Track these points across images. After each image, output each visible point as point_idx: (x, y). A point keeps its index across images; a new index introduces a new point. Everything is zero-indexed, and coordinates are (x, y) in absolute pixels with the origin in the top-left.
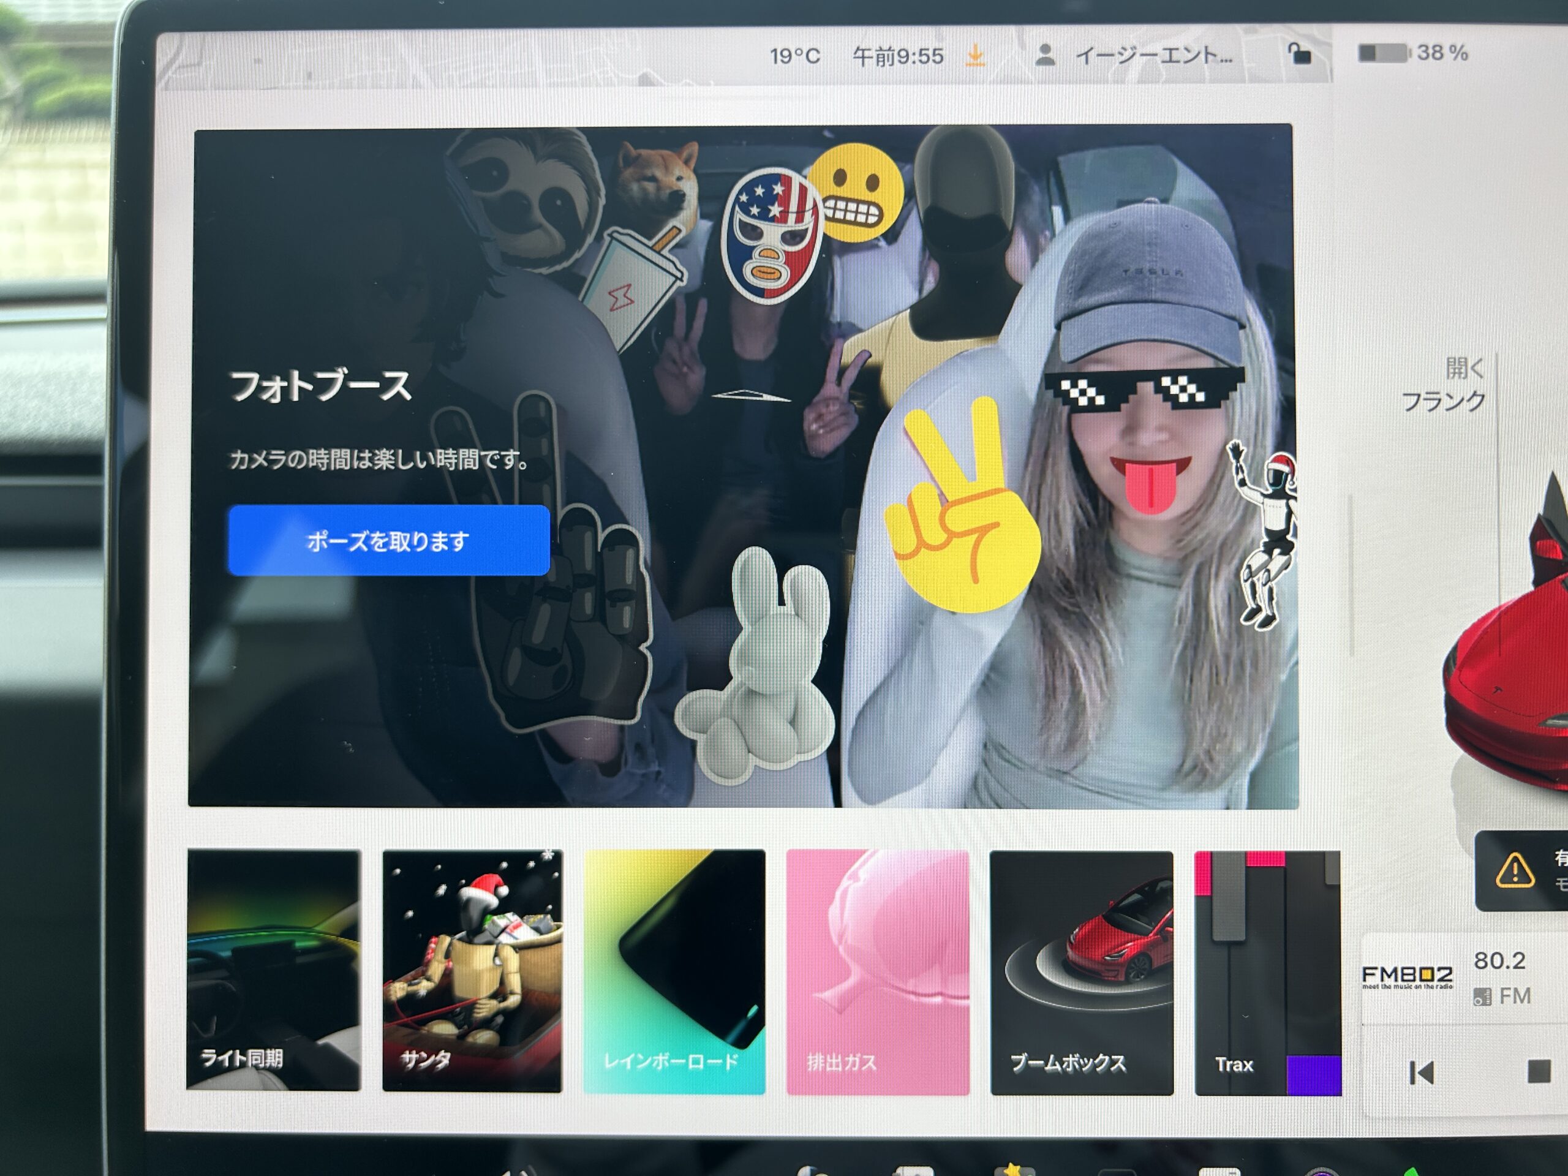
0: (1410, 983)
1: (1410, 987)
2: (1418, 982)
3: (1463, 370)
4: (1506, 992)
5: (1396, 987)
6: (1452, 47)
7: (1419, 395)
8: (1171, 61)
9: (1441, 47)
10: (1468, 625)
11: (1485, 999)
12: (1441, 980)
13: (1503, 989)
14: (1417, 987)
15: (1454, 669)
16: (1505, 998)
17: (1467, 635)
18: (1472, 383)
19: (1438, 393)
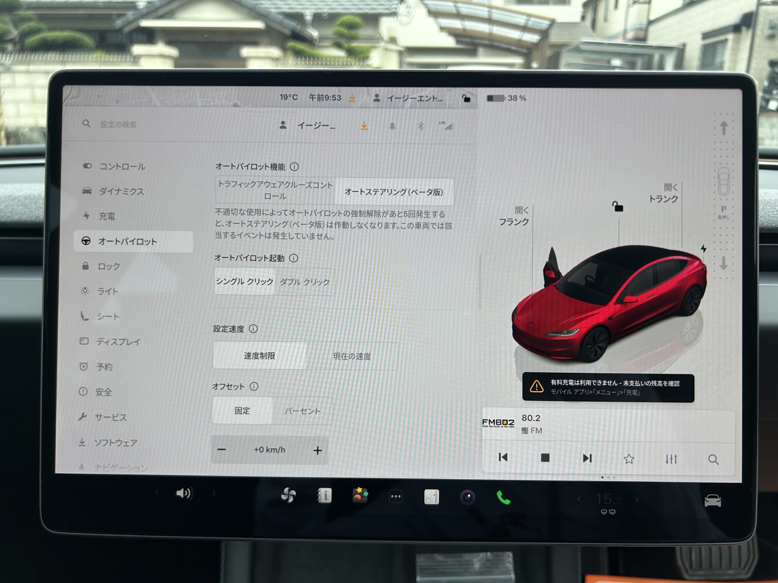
0: (499, 425)
1: (499, 427)
2: (502, 425)
3: (521, 211)
4: (533, 429)
5: (494, 426)
6: (521, 96)
7: (505, 220)
8: (421, 100)
9: (516, 96)
10: (521, 300)
11: (525, 431)
12: (510, 424)
13: (532, 428)
14: (501, 427)
15: (516, 316)
16: (533, 431)
17: (520, 303)
18: (524, 215)
19: (512, 219)
